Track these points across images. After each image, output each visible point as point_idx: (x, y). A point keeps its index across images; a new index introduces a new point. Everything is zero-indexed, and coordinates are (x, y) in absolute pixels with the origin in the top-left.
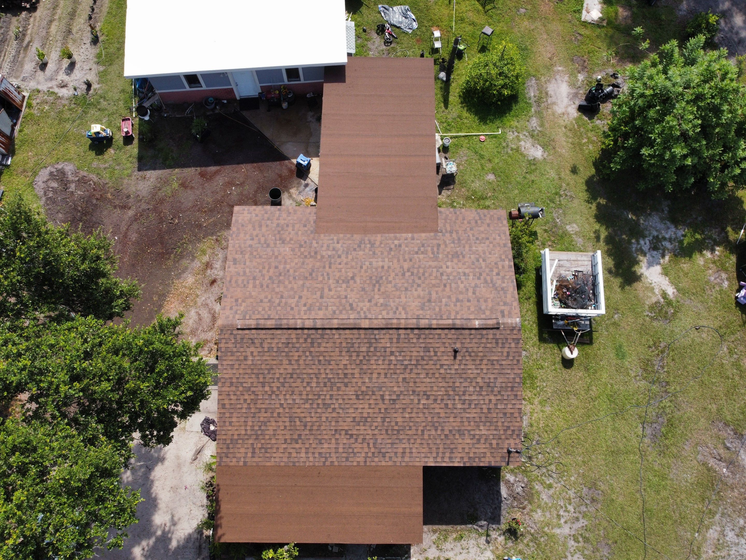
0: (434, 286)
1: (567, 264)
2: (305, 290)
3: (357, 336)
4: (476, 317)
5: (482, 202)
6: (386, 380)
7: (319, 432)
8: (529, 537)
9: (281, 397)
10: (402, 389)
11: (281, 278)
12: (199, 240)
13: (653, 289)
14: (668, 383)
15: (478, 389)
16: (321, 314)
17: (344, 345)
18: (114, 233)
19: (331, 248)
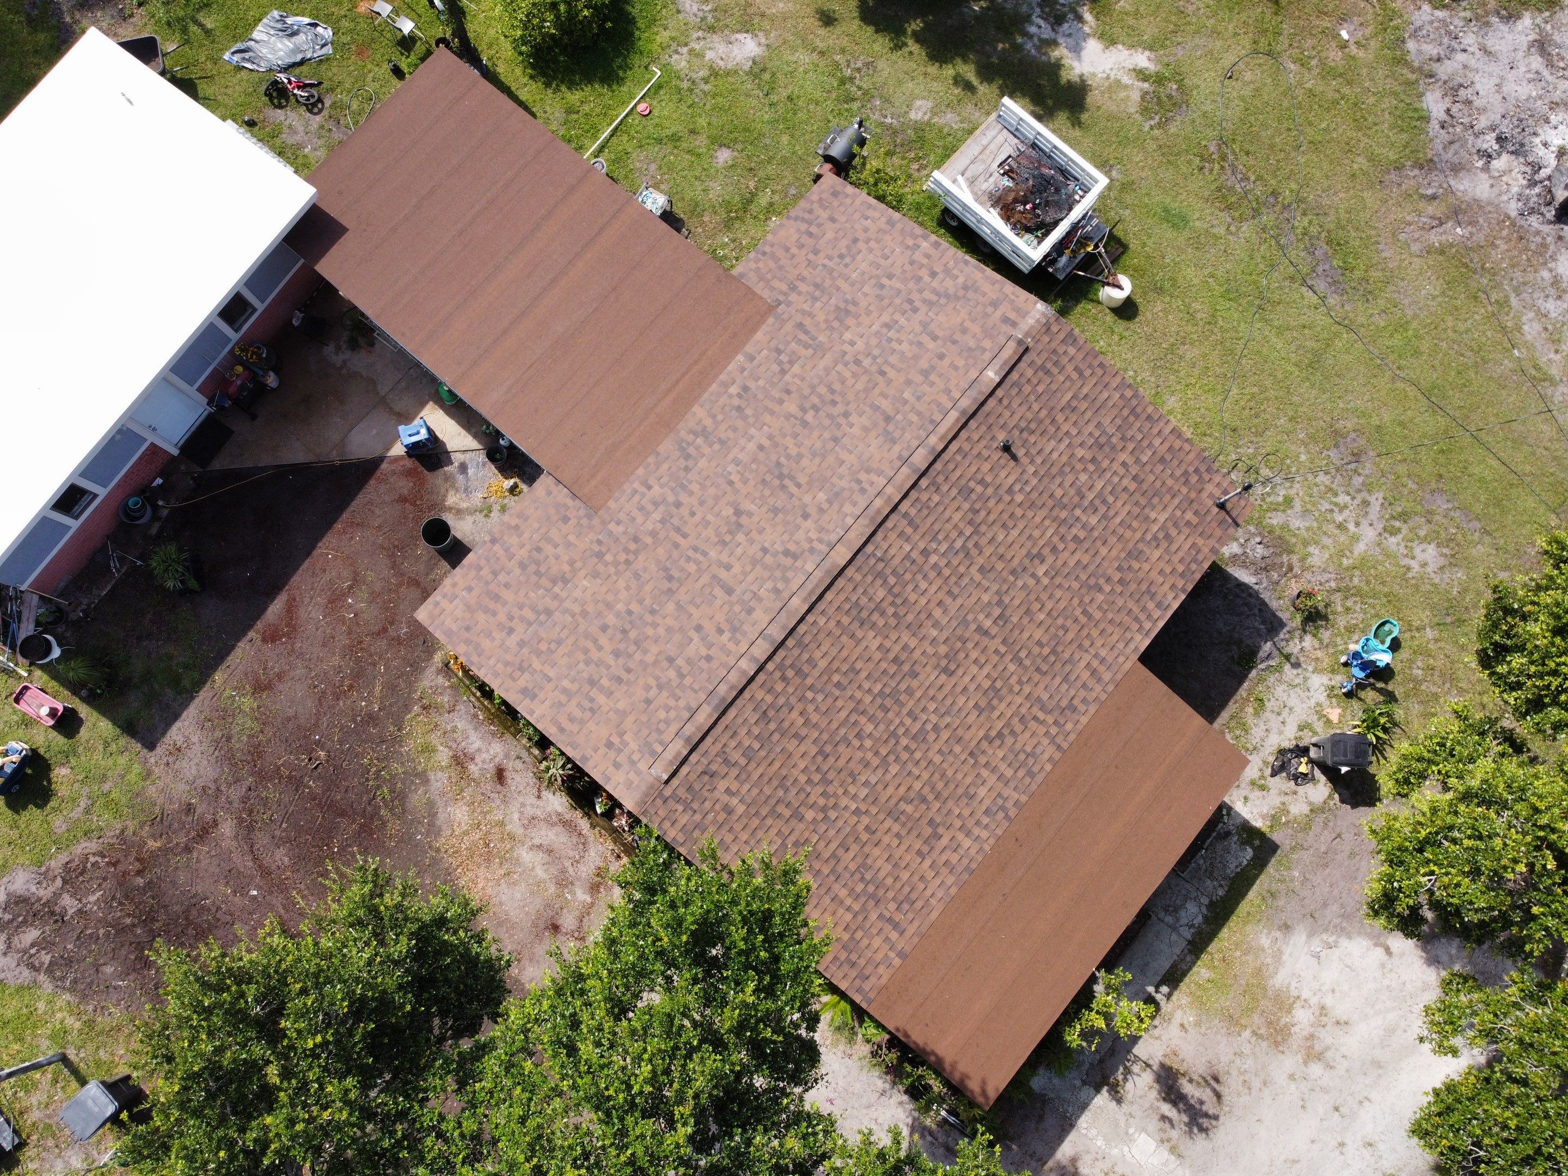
1: (978, 168)
2: (692, 610)
3: (851, 586)
4: (980, 367)
5: (754, 209)
6: (959, 601)
7: (952, 786)
8: (1337, 598)
9: (844, 801)
10: (995, 587)
11: (633, 634)
12: (397, 741)
13: (1118, 82)
14: (1275, 194)
15: (1091, 467)
16: (761, 616)
17: (846, 620)
18: (241, 890)
19: (650, 507)
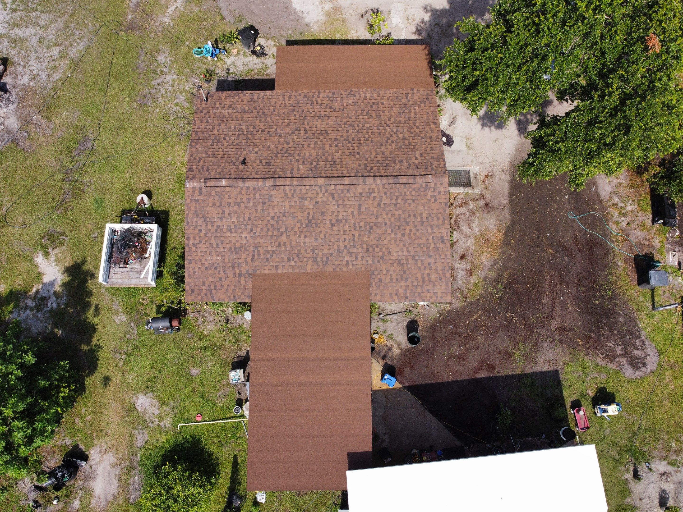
0: (259, 219)
1: (132, 274)
2: (375, 212)
3: (327, 172)
4: (223, 189)
5: (207, 343)
6: (303, 143)
7: (357, 109)
8: (197, 72)
10: (290, 137)
11: (398, 224)
12: (483, 297)
13: (56, 260)
14: (64, 180)
15: (227, 138)
16: (360, 189)
17: (338, 166)
18: (564, 302)
19: (354, 255)
